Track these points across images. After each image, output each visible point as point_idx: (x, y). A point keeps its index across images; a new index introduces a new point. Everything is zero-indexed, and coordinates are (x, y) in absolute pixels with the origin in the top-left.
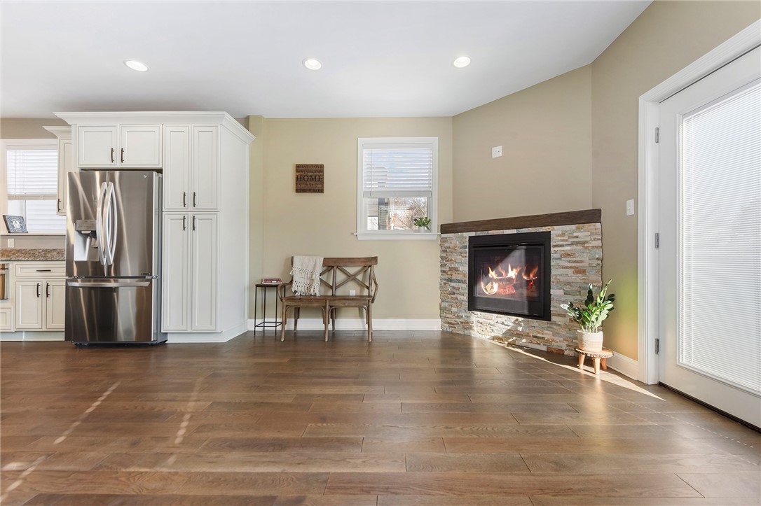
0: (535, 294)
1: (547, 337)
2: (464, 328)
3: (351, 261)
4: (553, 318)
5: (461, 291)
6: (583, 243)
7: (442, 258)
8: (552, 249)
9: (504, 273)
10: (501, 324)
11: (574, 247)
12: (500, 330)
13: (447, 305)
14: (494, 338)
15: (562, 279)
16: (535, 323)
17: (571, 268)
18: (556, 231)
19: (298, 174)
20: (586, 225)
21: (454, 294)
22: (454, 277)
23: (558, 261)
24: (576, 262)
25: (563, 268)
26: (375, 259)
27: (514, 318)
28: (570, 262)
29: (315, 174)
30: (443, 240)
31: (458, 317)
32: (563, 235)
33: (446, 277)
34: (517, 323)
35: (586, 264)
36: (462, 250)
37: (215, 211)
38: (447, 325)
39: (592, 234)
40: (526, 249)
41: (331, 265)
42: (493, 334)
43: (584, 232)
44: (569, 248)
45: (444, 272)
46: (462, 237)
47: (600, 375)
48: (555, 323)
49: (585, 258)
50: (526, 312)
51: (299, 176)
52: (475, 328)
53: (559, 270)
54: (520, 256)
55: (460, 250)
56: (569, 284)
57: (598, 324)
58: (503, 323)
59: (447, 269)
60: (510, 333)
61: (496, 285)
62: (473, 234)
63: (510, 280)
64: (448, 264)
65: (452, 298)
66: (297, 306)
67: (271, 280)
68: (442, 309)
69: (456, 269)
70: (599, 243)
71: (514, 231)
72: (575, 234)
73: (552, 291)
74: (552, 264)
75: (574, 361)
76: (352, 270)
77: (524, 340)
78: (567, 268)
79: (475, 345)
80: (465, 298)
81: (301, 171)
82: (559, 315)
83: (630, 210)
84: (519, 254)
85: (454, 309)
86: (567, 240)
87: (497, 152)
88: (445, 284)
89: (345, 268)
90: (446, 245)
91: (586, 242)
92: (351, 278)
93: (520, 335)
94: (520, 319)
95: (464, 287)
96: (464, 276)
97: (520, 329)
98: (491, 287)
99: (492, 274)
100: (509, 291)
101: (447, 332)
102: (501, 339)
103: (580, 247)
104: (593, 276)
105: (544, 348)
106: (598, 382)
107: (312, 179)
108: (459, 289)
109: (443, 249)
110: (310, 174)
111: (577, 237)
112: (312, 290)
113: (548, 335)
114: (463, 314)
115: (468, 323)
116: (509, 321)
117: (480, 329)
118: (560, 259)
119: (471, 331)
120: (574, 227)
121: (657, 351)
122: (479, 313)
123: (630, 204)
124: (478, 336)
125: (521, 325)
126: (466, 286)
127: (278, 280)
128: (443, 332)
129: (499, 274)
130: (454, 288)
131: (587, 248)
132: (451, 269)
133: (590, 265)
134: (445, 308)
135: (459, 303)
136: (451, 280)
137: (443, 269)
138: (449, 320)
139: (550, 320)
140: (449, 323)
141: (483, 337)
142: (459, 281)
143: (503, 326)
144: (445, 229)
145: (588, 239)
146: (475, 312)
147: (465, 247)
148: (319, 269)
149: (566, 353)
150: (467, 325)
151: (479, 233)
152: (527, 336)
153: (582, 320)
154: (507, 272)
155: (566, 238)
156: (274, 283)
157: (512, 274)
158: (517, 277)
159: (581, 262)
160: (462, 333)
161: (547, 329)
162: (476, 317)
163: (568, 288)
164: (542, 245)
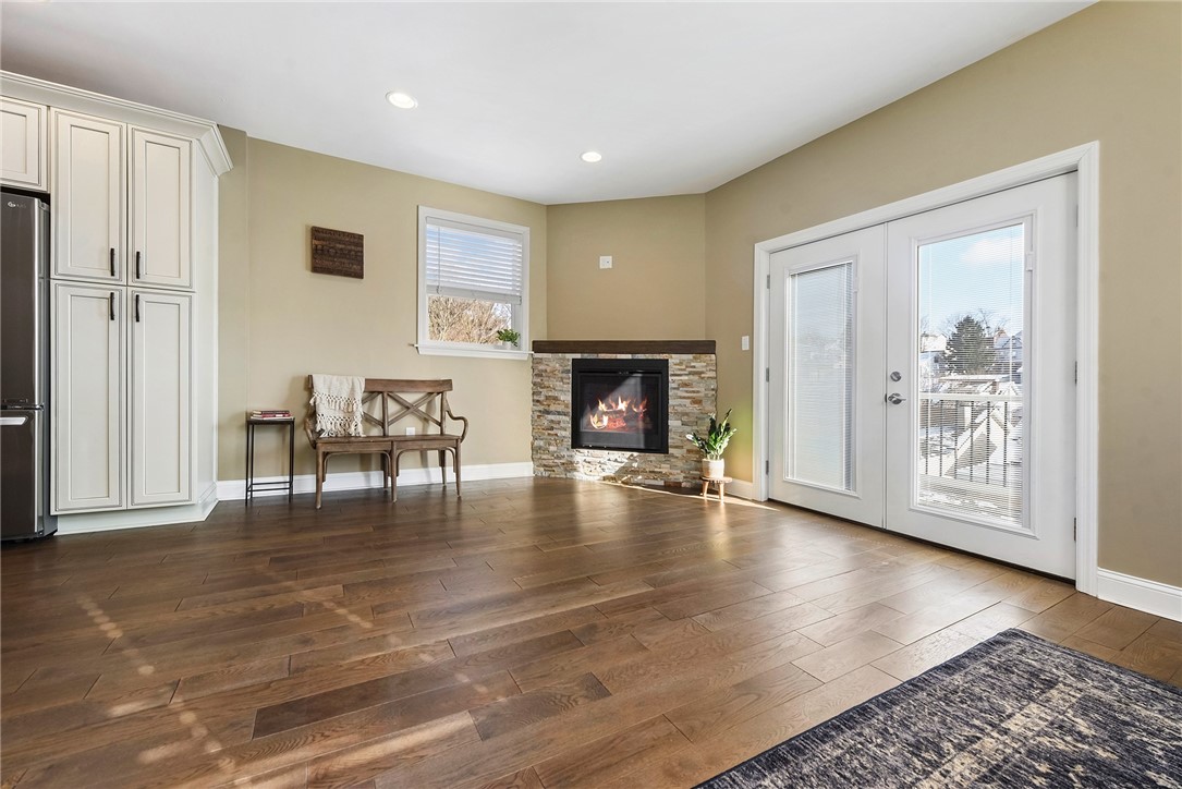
0: (650, 427)
1: (664, 471)
2: (566, 470)
3: (411, 384)
4: (671, 451)
5: (562, 425)
6: (699, 373)
7: (534, 384)
8: (670, 378)
9: (614, 405)
10: (613, 461)
11: (691, 377)
12: (611, 469)
13: (542, 443)
14: (604, 479)
15: (680, 409)
16: (652, 457)
17: (688, 398)
18: (674, 360)
19: (317, 242)
20: (703, 356)
21: (552, 429)
22: (552, 408)
23: (676, 391)
24: (694, 392)
25: (681, 398)
26: (448, 384)
27: (628, 454)
28: (687, 392)
29: (349, 247)
30: (536, 362)
31: (558, 457)
32: (680, 364)
33: (541, 408)
34: (631, 459)
35: (702, 395)
36: (564, 375)
37: (187, 291)
38: (542, 469)
39: (708, 365)
40: (642, 378)
41: (376, 390)
42: (604, 474)
43: (701, 363)
44: (686, 378)
45: (538, 401)
46: (564, 359)
47: (723, 500)
48: (673, 456)
49: (701, 389)
50: (642, 446)
51: (319, 247)
52: (581, 469)
53: (676, 401)
54: (636, 384)
55: (560, 375)
56: (687, 414)
57: (721, 452)
58: (616, 461)
59: (542, 398)
60: (625, 470)
61: (605, 419)
62: (578, 356)
63: (621, 411)
64: (544, 392)
65: (549, 434)
66: (322, 453)
67: (274, 413)
68: (535, 450)
69: (556, 399)
70: (713, 374)
71: (629, 356)
72: (693, 364)
73: (670, 422)
74: (670, 393)
75: (698, 490)
76: (410, 398)
77: (640, 477)
78: (684, 398)
79: (581, 487)
80: (568, 433)
81: (323, 239)
82: (676, 447)
83: (745, 347)
84: (633, 384)
85: (552, 448)
86: (684, 370)
87: (606, 262)
88: (539, 417)
89: (401, 395)
90: (541, 367)
91: (703, 373)
92: (411, 410)
93: (635, 472)
94: (635, 454)
95: (567, 421)
96: (567, 406)
97: (635, 465)
98: (600, 420)
99: (602, 407)
100: (620, 424)
101: (542, 477)
102: (613, 479)
103: (696, 378)
104: (708, 406)
105: (662, 483)
106: (722, 506)
107: (343, 254)
108: (559, 422)
109: (536, 372)
110: (341, 246)
111: (694, 367)
112: (353, 428)
113: (665, 468)
114: (565, 453)
115: (572, 463)
116: (623, 457)
117: (587, 470)
118: (678, 389)
119: (575, 473)
120: (691, 356)
121: (767, 472)
122: (586, 451)
123: (745, 340)
124: (585, 478)
125: (636, 460)
126: (568, 419)
127: (285, 413)
128: (536, 478)
129: (610, 407)
130: (552, 421)
131: (703, 378)
132: (547, 398)
133: (706, 395)
134: (540, 448)
135: (559, 440)
136: (548, 413)
137: (536, 398)
138: (545, 462)
139: (667, 453)
140: (545, 466)
141: (591, 479)
142: (559, 413)
143: (616, 464)
144: (538, 347)
145: (704, 369)
146: (581, 450)
147: (568, 371)
148: (359, 395)
149: (683, 485)
150: (570, 466)
151: (586, 356)
152: (644, 471)
153: (706, 447)
154: (617, 404)
155: (683, 367)
156: (279, 417)
157: (622, 406)
158: (627, 409)
159: (698, 392)
160: (564, 476)
161: (664, 462)
162: (581, 456)
163: (685, 419)
164: (660, 373)
